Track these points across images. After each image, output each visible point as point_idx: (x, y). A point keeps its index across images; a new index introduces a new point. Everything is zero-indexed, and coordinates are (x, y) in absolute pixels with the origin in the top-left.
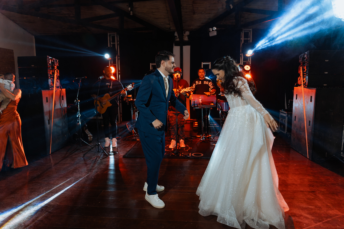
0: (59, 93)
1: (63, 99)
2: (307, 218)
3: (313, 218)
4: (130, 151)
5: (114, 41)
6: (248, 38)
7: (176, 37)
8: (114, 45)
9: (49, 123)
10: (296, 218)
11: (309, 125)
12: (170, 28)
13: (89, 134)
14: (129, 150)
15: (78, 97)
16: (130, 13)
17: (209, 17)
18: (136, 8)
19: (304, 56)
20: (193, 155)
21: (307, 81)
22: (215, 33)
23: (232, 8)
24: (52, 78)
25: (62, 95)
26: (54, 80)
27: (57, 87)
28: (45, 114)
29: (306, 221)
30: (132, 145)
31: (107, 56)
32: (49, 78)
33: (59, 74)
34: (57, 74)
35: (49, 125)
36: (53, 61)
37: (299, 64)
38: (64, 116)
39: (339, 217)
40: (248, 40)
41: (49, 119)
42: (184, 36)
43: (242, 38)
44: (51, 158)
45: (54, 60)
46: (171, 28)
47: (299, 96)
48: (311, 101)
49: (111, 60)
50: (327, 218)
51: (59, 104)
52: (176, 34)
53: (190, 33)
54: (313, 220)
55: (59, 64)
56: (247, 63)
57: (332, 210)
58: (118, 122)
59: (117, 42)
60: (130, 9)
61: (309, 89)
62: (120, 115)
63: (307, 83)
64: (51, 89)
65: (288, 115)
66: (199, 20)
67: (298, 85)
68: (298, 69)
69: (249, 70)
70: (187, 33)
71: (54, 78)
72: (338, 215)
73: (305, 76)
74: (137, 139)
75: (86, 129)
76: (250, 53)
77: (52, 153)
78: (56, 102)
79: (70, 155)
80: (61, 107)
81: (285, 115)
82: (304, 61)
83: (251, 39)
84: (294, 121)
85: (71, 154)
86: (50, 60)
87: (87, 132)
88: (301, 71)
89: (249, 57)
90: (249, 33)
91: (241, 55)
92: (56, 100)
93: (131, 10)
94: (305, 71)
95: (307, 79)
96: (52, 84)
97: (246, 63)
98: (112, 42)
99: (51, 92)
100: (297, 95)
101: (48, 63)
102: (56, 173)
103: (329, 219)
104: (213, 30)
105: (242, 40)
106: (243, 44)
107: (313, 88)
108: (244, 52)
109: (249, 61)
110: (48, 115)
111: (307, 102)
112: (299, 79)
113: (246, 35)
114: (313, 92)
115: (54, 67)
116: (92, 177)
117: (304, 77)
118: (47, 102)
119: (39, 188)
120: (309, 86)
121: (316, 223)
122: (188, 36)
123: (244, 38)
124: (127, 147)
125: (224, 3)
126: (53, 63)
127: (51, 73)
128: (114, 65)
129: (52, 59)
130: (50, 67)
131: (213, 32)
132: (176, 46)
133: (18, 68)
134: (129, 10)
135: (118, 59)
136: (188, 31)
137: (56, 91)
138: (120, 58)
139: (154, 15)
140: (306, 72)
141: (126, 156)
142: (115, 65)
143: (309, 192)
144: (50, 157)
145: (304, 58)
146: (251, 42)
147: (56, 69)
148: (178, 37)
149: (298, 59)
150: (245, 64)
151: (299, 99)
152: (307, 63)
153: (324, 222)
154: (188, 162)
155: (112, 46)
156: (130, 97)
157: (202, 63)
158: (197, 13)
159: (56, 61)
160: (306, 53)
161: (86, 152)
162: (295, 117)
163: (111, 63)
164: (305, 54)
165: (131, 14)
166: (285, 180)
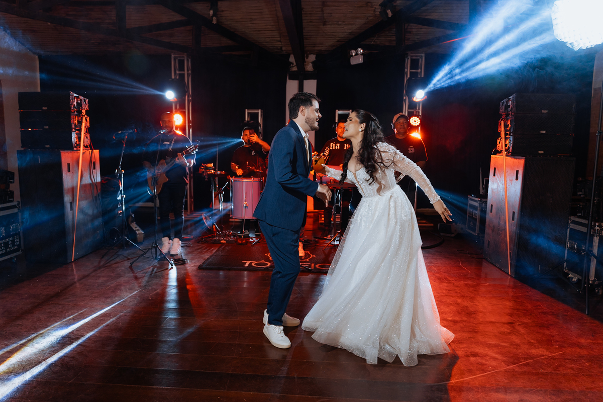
0: (88, 158)
1: (94, 169)
2: (495, 359)
3: (504, 359)
4: (211, 260)
5: (181, 68)
6: (418, 69)
7: (293, 64)
8: (182, 76)
9: (72, 208)
10: (478, 358)
11: (513, 219)
12: (281, 48)
13: (138, 230)
14: (208, 257)
15: (121, 165)
16: (213, 20)
17: (351, 31)
18: (223, 11)
19: (507, 102)
20: (317, 266)
21: (511, 145)
22: (360, 60)
23: (390, 16)
24: (78, 130)
25: (93, 161)
26: (81, 134)
27: (85, 147)
28: (65, 192)
29: (494, 363)
30: (213, 250)
31: (170, 95)
32: (74, 130)
33: (88, 124)
34: (86, 124)
35: (72, 211)
36: (79, 102)
37: (499, 117)
38: (96, 197)
39: (546, 359)
40: (417, 73)
41: (71, 201)
42: (305, 62)
43: (407, 69)
44: (74, 268)
45: (81, 100)
46: (283, 49)
47: (498, 170)
48: (517, 179)
49: (176, 103)
50: (526, 359)
51: (89, 176)
52: (292, 59)
53: (316, 58)
54: (504, 361)
55: (89, 106)
56: (415, 113)
57: (537, 348)
58: (187, 212)
59: (188, 70)
60: (211, 12)
61: (515, 158)
62: (190, 200)
63: (511, 148)
64: (75, 149)
65: (481, 204)
66: (333, 35)
67: (497, 152)
68: (497, 125)
69: (418, 126)
70: (312, 58)
71: (80, 130)
72: (544, 356)
73: (508, 136)
74: (222, 240)
75: (132, 222)
76: (420, 95)
77: (75, 260)
78: (84, 172)
79: (107, 263)
80: (91, 182)
81: (476, 204)
82: (508, 111)
83: (422, 72)
84: (490, 213)
85: (109, 262)
86: (75, 98)
87: (134, 226)
88: (503, 129)
89: (419, 103)
90: (420, 59)
91: (405, 98)
92: (83, 169)
93: (214, 15)
94: (509, 128)
95: (512, 142)
96: (77, 140)
97: (413, 112)
98: (179, 71)
99: (75, 154)
100: (495, 169)
101: (72, 104)
102: (88, 290)
103: (529, 361)
104: (357, 54)
105: (407, 72)
106: (409, 80)
107: (521, 157)
108: (410, 94)
109: (419, 109)
110: (71, 194)
111: (511, 181)
112: (500, 142)
113: (415, 64)
114: (519, 163)
115: (81, 112)
116: (148, 297)
117: (506, 139)
118: (69, 171)
119: (62, 312)
120: (514, 153)
121: (508, 365)
122: (313, 63)
123: (411, 68)
124: (205, 252)
125: (377, 7)
126: (79, 105)
127: (76, 122)
128: (181, 110)
129: (77, 98)
130: (74, 111)
131: (356, 56)
132: (291, 81)
133: (19, 112)
134: (211, 15)
135: (188, 100)
136: (314, 54)
137: (83, 153)
138: (192, 98)
139: (253, 23)
140: (509, 130)
141: (204, 266)
142: (184, 110)
143: (504, 323)
144: (72, 266)
145: (507, 107)
146: (423, 76)
147: (85, 116)
148: (295, 64)
149: (498, 109)
150: (411, 115)
151: (497, 176)
152: (511, 114)
153: (521, 365)
154: (308, 277)
155: (179, 77)
156: (211, 167)
157: (337, 110)
158: (330, 23)
159: (85, 101)
160: (511, 97)
161: (134, 259)
162: (492, 206)
163: (176, 108)
164: (509, 100)
165: (214, 22)
166: (467, 306)
